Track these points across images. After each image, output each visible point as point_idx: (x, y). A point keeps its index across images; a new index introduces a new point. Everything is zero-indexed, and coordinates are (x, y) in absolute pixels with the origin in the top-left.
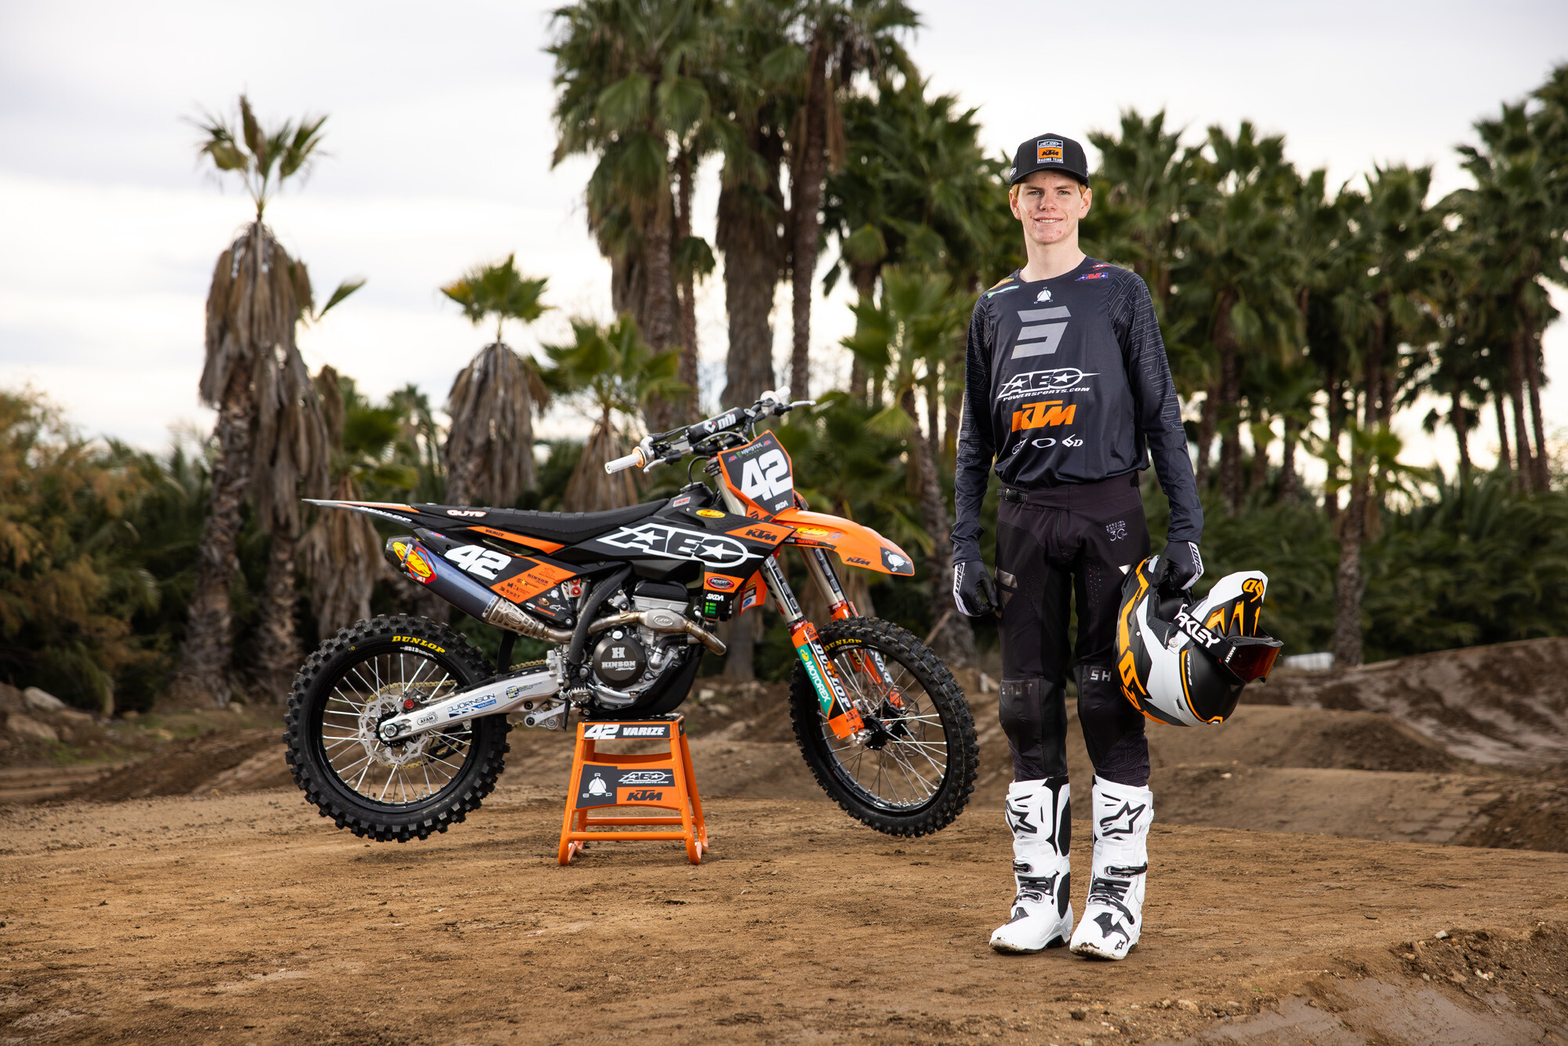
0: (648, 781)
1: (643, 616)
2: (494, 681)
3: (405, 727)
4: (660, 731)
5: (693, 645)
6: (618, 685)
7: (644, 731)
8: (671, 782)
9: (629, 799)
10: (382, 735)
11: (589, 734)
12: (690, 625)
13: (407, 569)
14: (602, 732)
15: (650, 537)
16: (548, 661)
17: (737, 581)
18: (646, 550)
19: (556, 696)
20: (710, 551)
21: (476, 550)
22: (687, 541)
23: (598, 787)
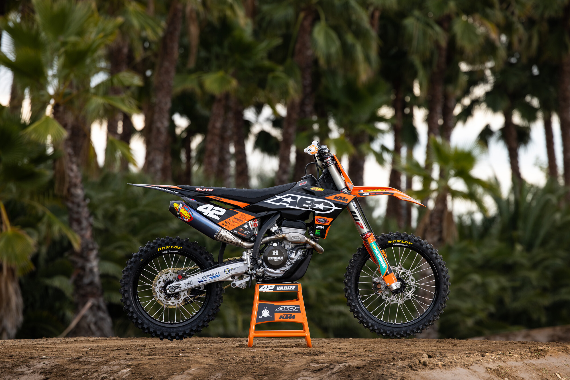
0: (289, 310)
1: (287, 236)
2: (218, 266)
3: (178, 287)
4: (293, 288)
5: (309, 249)
6: (275, 268)
7: (286, 288)
8: (299, 311)
9: (280, 318)
10: (168, 291)
11: (261, 289)
12: (308, 240)
13: (180, 215)
14: (267, 288)
15: (289, 200)
16: (243, 257)
17: (330, 220)
18: (288, 206)
19: (246, 273)
20: (317, 206)
21: (210, 207)
22: (307, 202)
23: (266, 313)
